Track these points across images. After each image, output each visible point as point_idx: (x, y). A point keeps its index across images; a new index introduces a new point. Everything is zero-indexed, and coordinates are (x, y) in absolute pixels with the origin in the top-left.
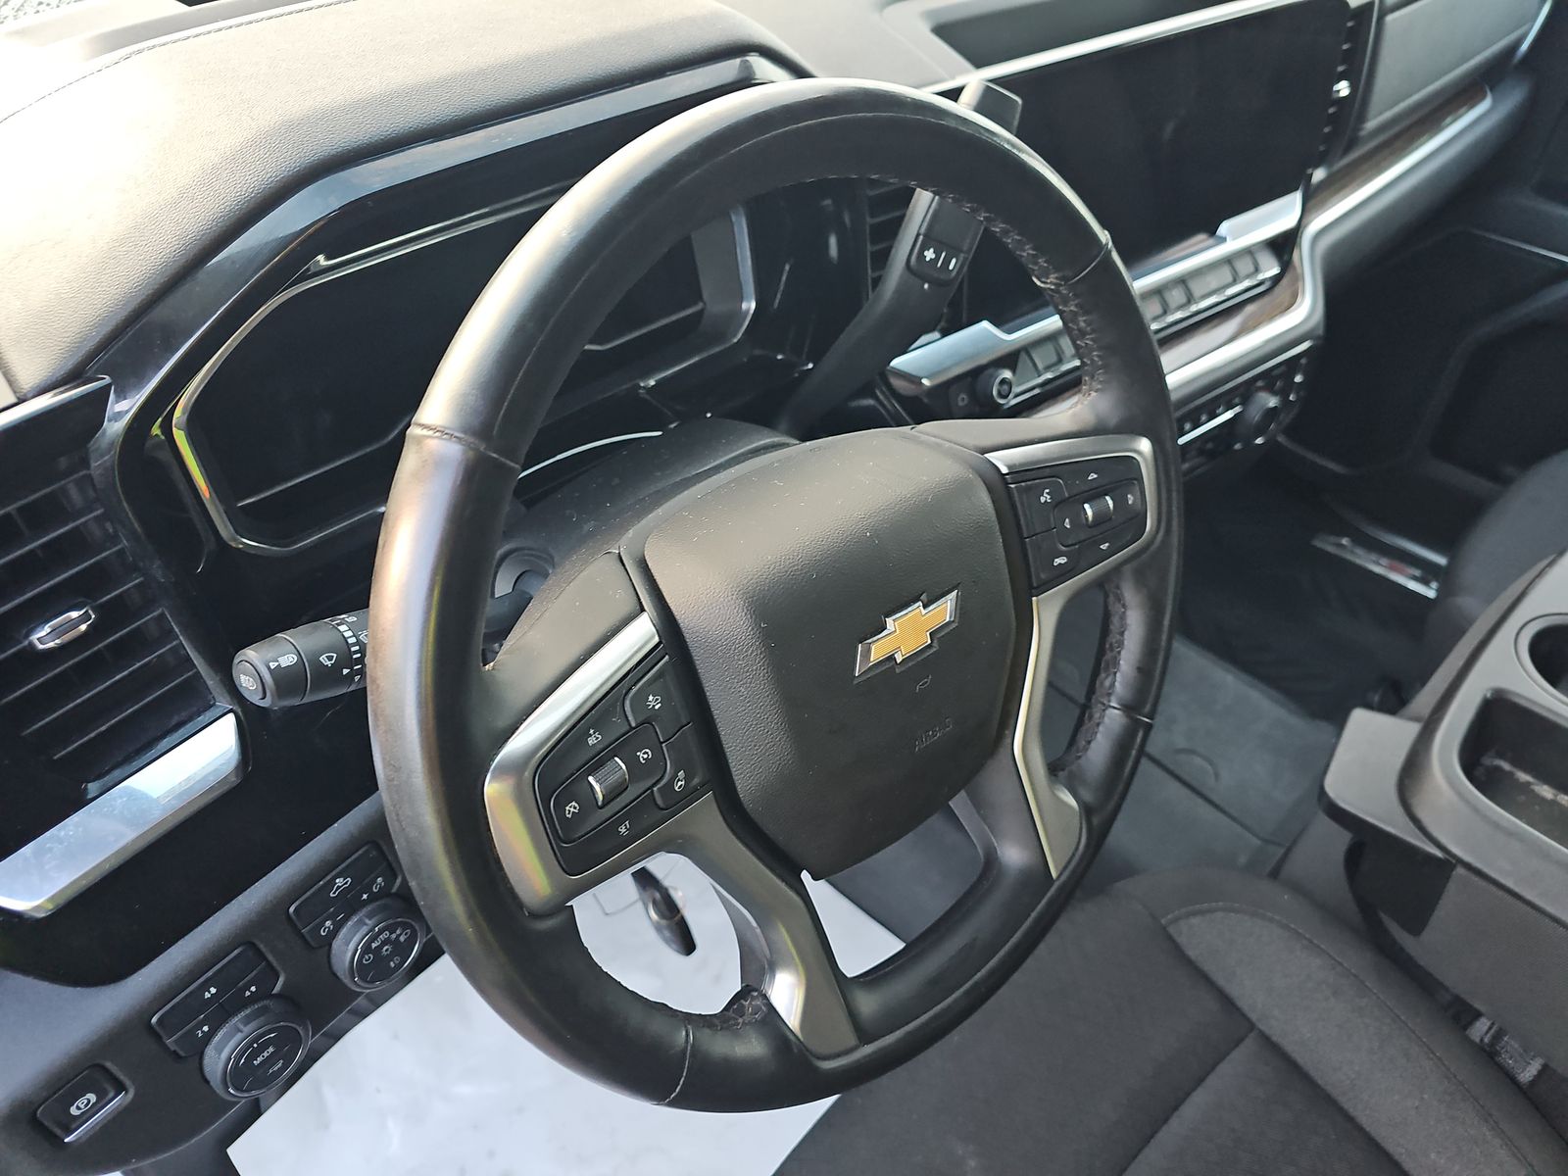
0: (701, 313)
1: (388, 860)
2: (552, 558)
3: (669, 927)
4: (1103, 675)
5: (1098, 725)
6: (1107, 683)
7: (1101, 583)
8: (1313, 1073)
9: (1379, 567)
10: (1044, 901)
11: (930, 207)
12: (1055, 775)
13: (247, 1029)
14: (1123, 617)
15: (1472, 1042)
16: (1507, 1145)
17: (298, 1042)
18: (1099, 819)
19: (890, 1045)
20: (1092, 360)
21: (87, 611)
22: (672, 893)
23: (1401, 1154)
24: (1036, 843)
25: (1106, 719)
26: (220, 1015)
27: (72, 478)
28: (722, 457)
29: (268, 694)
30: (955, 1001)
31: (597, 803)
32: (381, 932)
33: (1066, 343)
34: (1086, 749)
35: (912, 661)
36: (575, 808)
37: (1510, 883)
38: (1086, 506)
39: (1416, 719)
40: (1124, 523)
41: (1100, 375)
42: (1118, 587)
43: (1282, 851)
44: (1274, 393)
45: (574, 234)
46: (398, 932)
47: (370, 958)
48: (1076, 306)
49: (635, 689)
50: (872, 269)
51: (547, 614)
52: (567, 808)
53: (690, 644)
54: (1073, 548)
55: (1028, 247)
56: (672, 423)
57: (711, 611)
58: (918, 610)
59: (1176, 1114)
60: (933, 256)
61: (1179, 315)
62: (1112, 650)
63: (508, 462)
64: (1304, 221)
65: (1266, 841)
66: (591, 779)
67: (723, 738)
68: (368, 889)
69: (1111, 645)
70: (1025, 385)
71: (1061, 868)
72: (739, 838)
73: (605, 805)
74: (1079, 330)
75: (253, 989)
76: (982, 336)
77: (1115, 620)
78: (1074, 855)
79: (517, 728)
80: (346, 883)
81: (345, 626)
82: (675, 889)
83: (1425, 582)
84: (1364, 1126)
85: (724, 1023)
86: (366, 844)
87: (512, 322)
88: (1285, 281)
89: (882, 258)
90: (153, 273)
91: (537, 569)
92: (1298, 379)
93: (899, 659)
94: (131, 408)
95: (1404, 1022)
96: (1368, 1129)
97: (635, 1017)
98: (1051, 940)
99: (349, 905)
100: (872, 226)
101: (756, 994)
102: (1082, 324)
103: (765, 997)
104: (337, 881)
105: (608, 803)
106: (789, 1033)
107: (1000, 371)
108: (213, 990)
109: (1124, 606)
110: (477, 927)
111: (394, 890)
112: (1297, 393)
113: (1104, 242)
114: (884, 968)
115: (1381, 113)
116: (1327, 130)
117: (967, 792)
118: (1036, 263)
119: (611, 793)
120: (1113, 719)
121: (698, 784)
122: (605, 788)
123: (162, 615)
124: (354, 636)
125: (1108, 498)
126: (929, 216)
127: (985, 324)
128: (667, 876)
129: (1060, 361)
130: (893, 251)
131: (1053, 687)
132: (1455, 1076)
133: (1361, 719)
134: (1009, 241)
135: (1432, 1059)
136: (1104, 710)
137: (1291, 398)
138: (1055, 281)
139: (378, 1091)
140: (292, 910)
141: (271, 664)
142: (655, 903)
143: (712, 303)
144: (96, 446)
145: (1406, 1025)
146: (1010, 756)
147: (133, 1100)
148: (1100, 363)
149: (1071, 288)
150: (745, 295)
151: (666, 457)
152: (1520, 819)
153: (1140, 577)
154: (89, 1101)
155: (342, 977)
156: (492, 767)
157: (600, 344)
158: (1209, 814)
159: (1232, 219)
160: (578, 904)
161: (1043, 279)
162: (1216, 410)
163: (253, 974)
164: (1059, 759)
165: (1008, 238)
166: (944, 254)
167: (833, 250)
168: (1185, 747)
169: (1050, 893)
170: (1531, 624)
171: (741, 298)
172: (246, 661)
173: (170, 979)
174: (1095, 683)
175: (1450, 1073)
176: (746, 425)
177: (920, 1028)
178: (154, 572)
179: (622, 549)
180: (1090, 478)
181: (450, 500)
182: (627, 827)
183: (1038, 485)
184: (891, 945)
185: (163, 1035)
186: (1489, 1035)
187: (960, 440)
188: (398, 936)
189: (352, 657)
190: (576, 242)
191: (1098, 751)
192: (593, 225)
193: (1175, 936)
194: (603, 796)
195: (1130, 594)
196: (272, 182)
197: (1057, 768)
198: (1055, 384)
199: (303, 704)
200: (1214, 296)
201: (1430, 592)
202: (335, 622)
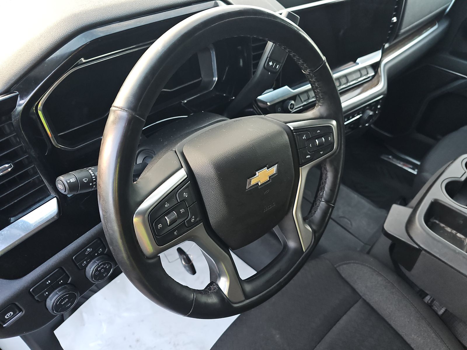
0: (201, 80)
1: (103, 244)
2: (155, 152)
3: (188, 267)
4: (320, 192)
5: (318, 206)
6: (321, 194)
7: (320, 167)
8: (379, 311)
9: (400, 165)
10: (301, 258)
11: (271, 49)
12: (305, 221)
13: (59, 294)
14: (326, 174)
15: (425, 302)
16: (434, 332)
17: (75, 297)
18: (318, 234)
19: (255, 300)
20: (319, 96)
21: (11, 165)
22: (189, 256)
23: (403, 335)
24: (299, 241)
25: (321, 205)
26: (51, 289)
27: (6, 123)
28: (207, 123)
29: (66, 190)
30: (275, 287)
31: (168, 224)
32: (101, 265)
33: (312, 94)
34: (314, 213)
35: (264, 185)
36: (161, 226)
37: (438, 256)
38: (316, 140)
39: (411, 207)
40: (328, 146)
41: (321, 101)
42: (325, 165)
43: (370, 247)
44: (372, 111)
45: (163, 49)
46: (106, 265)
47: (97, 273)
48: (315, 79)
49: (180, 191)
50: (253, 68)
51: (153, 168)
52: (159, 226)
54: (312, 153)
55: (301, 60)
56: (192, 113)
57: (203, 168)
58: (266, 170)
60: (272, 64)
61: (344, 86)
63: (142, 119)
64: (382, 60)
65: (366, 244)
66: (166, 217)
67: (206, 207)
68: (97, 252)
69: (322, 183)
70: (299, 105)
71: (306, 249)
72: (210, 237)
73: (170, 225)
74: (316, 87)
75: (62, 281)
76: (285, 90)
77: (324, 175)
78: (310, 245)
79: (144, 201)
80: (90, 250)
81: (91, 171)
82: (190, 255)
83: (414, 169)
85: (205, 292)
86: (96, 238)
87: (143, 75)
88: (376, 77)
89: (256, 65)
90: (32, 60)
91: (150, 156)
92: (379, 107)
93: (260, 184)
94: (25, 102)
97: (178, 289)
98: (302, 270)
99: (91, 257)
100: (253, 55)
101: (214, 284)
102: (317, 85)
103: (217, 285)
104: (88, 249)
106: (224, 296)
107: (291, 101)
108: (49, 282)
109: (327, 171)
111: (105, 252)
112: (378, 111)
113: (324, 60)
114: (253, 277)
115: (405, 28)
116: (389, 32)
117: (278, 226)
118: (303, 66)
119: (172, 222)
121: (198, 220)
122: (170, 220)
123: (34, 167)
124: (93, 173)
125: (323, 138)
126: (271, 52)
127: (286, 87)
128: (187, 251)
129: (309, 99)
130: (260, 63)
131: (304, 198)
133: (395, 208)
134: (295, 59)
135: (413, 307)
136: (320, 202)
137: (376, 112)
138: (309, 71)
139: (100, 315)
140: (74, 258)
141: (68, 181)
142: (184, 259)
143: (204, 78)
144: (13, 114)
145: (406, 297)
146: (292, 215)
147: (24, 315)
148: (321, 97)
149: (314, 74)
151: (190, 123)
152: (442, 237)
153: (332, 163)
154: (11, 314)
155: (89, 278)
156: (136, 213)
157: (170, 89)
158: (349, 236)
159: (361, 58)
160: (161, 255)
161: (305, 71)
162: (354, 115)
163: (61, 277)
164: (306, 216)
165: (295, 58)
166: (275, 64)
167: (241, 64)
168: (342, 216)
169: (303, 256)
170: (445, 180)
171: (213, 77)
172: (60, 180)
173: (36, 278)
174: (317, 194)
175: (419, 311)
176: (214, 114)
177: (263, 295)
178: (31, 153)
179: (176, 149)
180: (318, 132)
181: (124, 130)
182: (176, 232)
183: (301, 133)
184: (254, 272)
185: (34, 295)
186: (430, 301)
187: (279, 119)
188: (106, 266)
189: (93, 180)
190: (163, 51)
191: (318, 214)
192: (169, 46)
193: (339, 270)
194: (170, 223)
195: (328, 168)
196: (69, 32)
197: (306, 219)
198: (307, 106)
199: (77, 194)
200: (355, 81)
201: (415, 172)
202: (87, 169)
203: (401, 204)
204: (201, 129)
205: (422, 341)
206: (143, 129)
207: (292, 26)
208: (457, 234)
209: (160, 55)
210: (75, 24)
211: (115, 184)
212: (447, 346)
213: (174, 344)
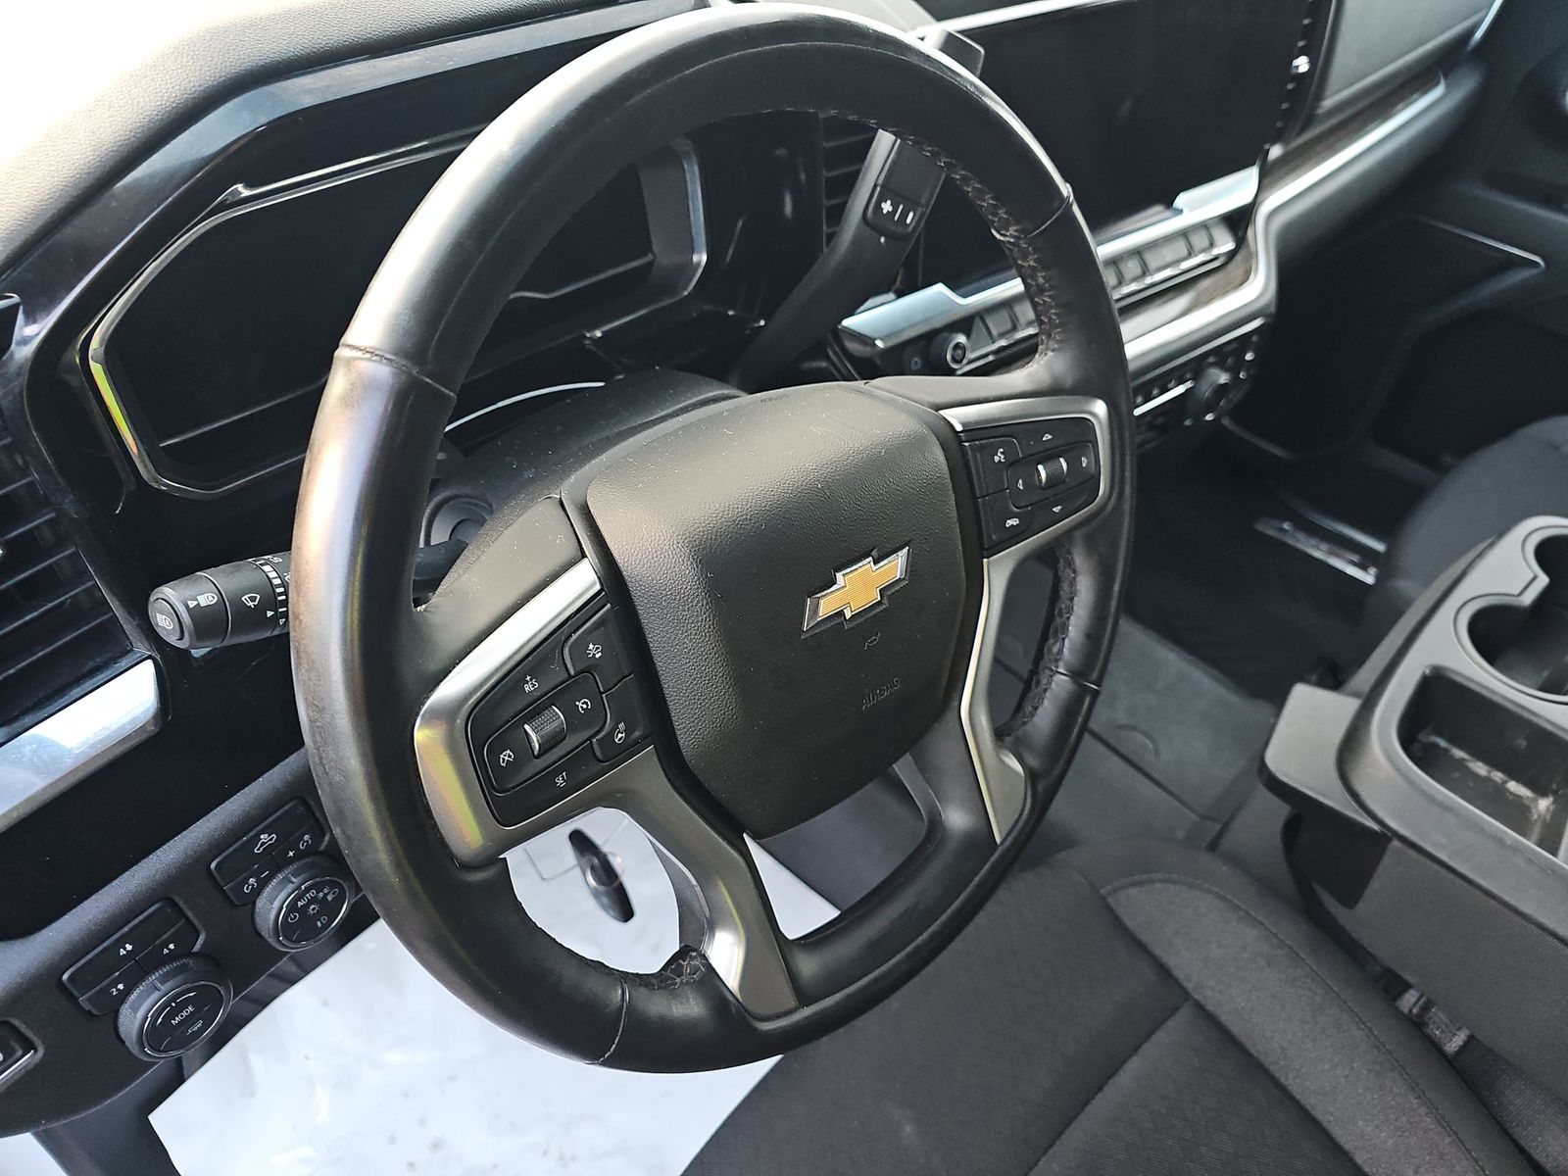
0: (651, 263)
1: (315, 817)
2: (491, 506)
3: (607, 894)
4: (1052, 641)
5: (1045, 690)
6: (1055, 649)
7: (1050, 557)
8: (1248, 1043)
9: (1318, 551)
10: (987, 867)
11: (888, 157)
12: (1002, 741)
13: (164, 988)
14: (1073, 583)
15: (1402, 1013)
16: (1432, 1113)
17: (218, 1002)
18: (1044, 785)
19: (830, 1007)
20: (1050, 318)
22: (611, 859)
23: (1330, 1122)
24: (981, 807)
25: (1053, 685)
26: (136, 973)
28: (669, 407)
29: (185, 633)
31: (533, 752)
32: (308, 890)
33: (1026, 312)
34: (1032, 715)
35: (862, 617)
36: (510, 756)
37: (1443, 856)
38: (1040, 467)
39: (1356, 695)
40: (1077, 486)
41: (1057, 335)
42: (1069, 552)
43: (1218, 827)
44: (1225, 370)
45: (517, 149)
46: (326, 891)
47: (295, 917)
48: (1035, 260)
49: (574, 637)
50: (827, 223)
51: (483, 557)
52: (502, 756)
53: (633, 593)
54: (1025, 509)
55: (987, 197)
56: (620, 374)
57: (655, 559)
58: (869, 566)
60: (883, 205)
61: (1134, 287)
62: (1061, 616)
63: (443, 389)
64: (1260, 199)
65: (1204, 817)
66: (526, 727)
67: (666, 691)
68: (295, 847)
69: (1060, 611)
70: (983, 350)
71: (1004, 834)
72: (680, 794)
73: (542, 753)
74: (1037, 285)
75: (172, 946)
76: (936, 299)
77: (1065, 586)
78: (1018, 818)
79: (450, 672)
80: (271, 840)
81: (269, 568)
82: (614, 855)
83: (1364, 567)
84: (1295, 1094)
85: (661, 982)
86: (292, 799)
87: (449, 238)
88: (1239, 258)
89: (838, 214)
91: (473, 518)
92: (1249, 356)
93: (848, 615)
94: (41, 331)
95: (1336, 993)
96: (1298, 1097)
97: (570, 974)
98: (991, 906)
99: (274, 862)
100: (828, 180)
101: (694, 954)
102: (1041, 280)
103: (704, 957)
104: (262, 837)
105: (546, 752)
106: (728, 994)
107: (954, 335)
108: (129, 947)
109: (1075, 572)
110: (404, 878)
111: (322, 848)
112: (1248, 372)
113: (1065, 194)
114: (825, 931)
115: (1338, 91)
116: (1285, 106)
117: (912, 756)
118: (995, 214)
119: (547, 742)
120: (1059, 684)
121: (639, 737)
122: (542, 737)
123: (75, 555)
124: (279, 577)
125: (1062, 460)
126: (886, 168)
127: (940, 289)
128: (605, 843)
129: (1014, 328)
130: (849, 204)
131: (1000, 663)
132: (1384, 1046)
133: (1303, 696)
134: (970, 189)
135: (1362, 1029)
136: (1051, 676)
137: (1241, 376)
138: (1016, 234)
139: (307, 1058)
140: (213, 866)
141: (189, 602)
142: (593, 868)
143: (662, 254)
144: (3, 371)
145: (1338, 995)
146: (957, 718)
147: (42, 1060)
148: (1058, 321)
149: (1030, 242)
150: (696, 249)
151: (612, 406)
152: (1456, 794)
153: (1091, 543)
155: (266, 936)
156: (422, 711)
157: (546, 293)
158: (1148, 789)
159: (1188, 191)
160: (513, 857)
161: (1003, 232)
162: (1166, 385)
163: (171, 931)
164: (1005, 724)
165: (968, 187)
166: (901, 207)
167: (788, 208)
168: (1126, 723)
169: (993, 858)
170: (1469, 604)
171: (692, 250)
172: (163, 599)
173: (82, 934)
174: (1044, 648)
175: (1380, 1042)
176: (694, 377)
178: (66, 507)
179: (563, 494)
180: (1044, 439)
181: (381, 426)
182: (563, 779)
183: (992, 444)
184: (829, 913)
185: (75, 993)
186: (1417, 1007)
187: (913, 395)
188: (326, 895)
189: (277, 598)
191: (1044, 717)
192: (535, 141)
193: (1114, 906)
194: (540, 745)
195: (1080, 560)
197: (1004, 733)
198: (1009, 352)
199: (224, 647)
200: (1169, 269)
201: (1368, 577)
202: (258, 563)
203: (1321, 684)
204: (651, 427)
205: (1392, 1141)
206: (448, 429)
207: (958, 79)
208: (1506, 782)
212: (1474, 1158)
213: (561, 1157)
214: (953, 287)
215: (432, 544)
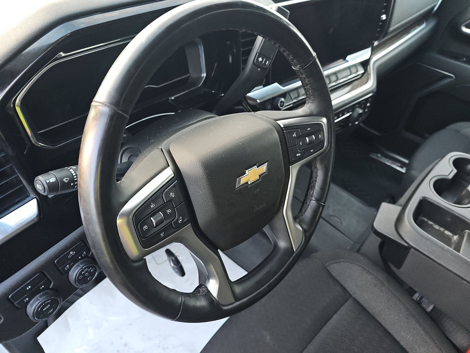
0: (189, 76)
2: (140, 151)
3: (177, 268)
4: (310, 190)
5: (308, 205)
6: (311, 193)
7: (310, 165)
8: (369, 310)
9: (389, 163)
10: (291, 258)
11: (261, 44)
12: (296, 220)
13: (41, 299)
14: (316, 173)
15: (413, 300)
16: (423, 330)
17: (58, 303)
18: (308, 234)
19: (245, 302)
20: (309, 93)
22: (178, 257)
23: (393, 333)
24: (289, 241)
25: (311, 204)
26: (32, 295)
28: (195, 120)
29: (46, 190)
31: (154, 226)
32: (85, 269)
33: (302, 91)
34: (305, 213)
35: (253, 184)
36: (146, 227)
38: (307, 138)
39: (400, 205)
40: (318, 144)
41: (312, 98)
42: (315, 164)
43: (360, 245)
44: (361, 109)
45: (147, 41)
46: (90, 269)
47: (81, 277)
48: (305, 76)
49: (166, 191)
50: (242, 65)
51: (138, 166)
52: (144, 227)
53: (184, 177)
54: (302, 151)
55: (291, 56)
56: (180, 110)
57: (191, 167)
58: (256, 168)
59: (329, 322)
60: (259, 59)
61: (334, 84)
62: (313, 183)
63: (125, 115)
64: (371, 57)
65: (355, 242)
66: (152, 218)
67: (194, 207)
68: (81, 256)
69: (313, 181)
70: (289, 103)
71: (297, 249)
72: (199, 238)
73: (156, 226)
74: (306, 83)
75: (43, 286)
76: (275, 88)
77: (314, 174)
78: (301, 244)
79: (128, 202)
80: (73, 253)
81: (72, 170)
82: (179, 256)
83: (402, 167)
85: (193, 295)
86: (81, 241)
87: (126, 68)
88: (365, 75)
89: (245, 61)
91: (135, 154)
92: (368, 105)
93: (249, 183)
97: (165, 293)
98: (293, 270)
99: (74, 260)
100: (242, 51)
101: (203, 286)
102: (307, 82)
103: (206, 287)
104: (71, 252)
106: (214, 298)
107: (281, 98)
108: (30, 287)
109: (317, 169)
110: (114, 265)
111: (89, 256)
112: (368, 109)
113: (314, 56)
114: (243, 279)
115: (394, 25)
116: (379, 30)
117: (269, 226)
118: (293, 62)
119: (158, 223)
120: (313, 203)
121: (186, 221)
122: (156, 221)
123: (12, 166)
124: (75, 173)
125: (313, 136)
126: (260, 47)
127: (276, 84)
128: (176, 253)
129: (299, 96)
130: (249, 59)
131: (295, 197)
132: (409, 310)
133: (385, 206)
134: (285, 54)
135: (402, 305)
136: (310, 201)
137: (366, 111)
138: (299, 67)
139: (86, 319)
140: (56, 262)
141: (47, 181)
142: (172, 260)
143: (192, 74)
145: (395, 295)
146: (282, 214)
147: (2, 322)
148: (312, 94)
149: (304, 70)
150: (203, 72)
151: (177, 120)
152: (430, 235)
153: (322, 161)
155: (72, 283)
156: (119, 214)
157: (157, 86)
158: (339, 234)
159: (350, 55)
160: (147, 258)
161: (295, 67)
162: (344, 113)
163: (43, 282)
164: (297, 216)
166: (265, 60)
167: (230, 60)
168: (332, 214)
169: (293, 256)
170: (434, 178)
171: (201, 72)
172: (39, 180)
173: (15, 283)
174: (308, 193)
175: (408, 309)
176: (202, 111)
177: (254, 296)
178: (9, 152)
179: (162, 147)
180: (308, 130)
181: (106, 126)
182: (163, 234)
183: (292, 131)
184: (244, 273)
185: (13, 301)
186: (419, 298)
187: (269, 116)
188: (91, 270)
189: (74, 180)
190: (147, 44)
191: (308, 213)
193: (329, 270)
194: (156, 224)
195: (319, 166)
196: (47, 23)
197: (296, 218)
198: (297, 103)
199: (58, 195)
200: (344, 79)
201: (403, 170)
202: (69, 169)
203: (390, 202)
204: (189, 126)
205: (411, 338)
206: (126, 127)
207: (282, 20)
208: (444, 231)
209: (144, 47)
210: (53, 14)
211: (97, 183)
212: (435, 343)
213: (164, 347)
214: (280, 84)
215: (122, 162)
